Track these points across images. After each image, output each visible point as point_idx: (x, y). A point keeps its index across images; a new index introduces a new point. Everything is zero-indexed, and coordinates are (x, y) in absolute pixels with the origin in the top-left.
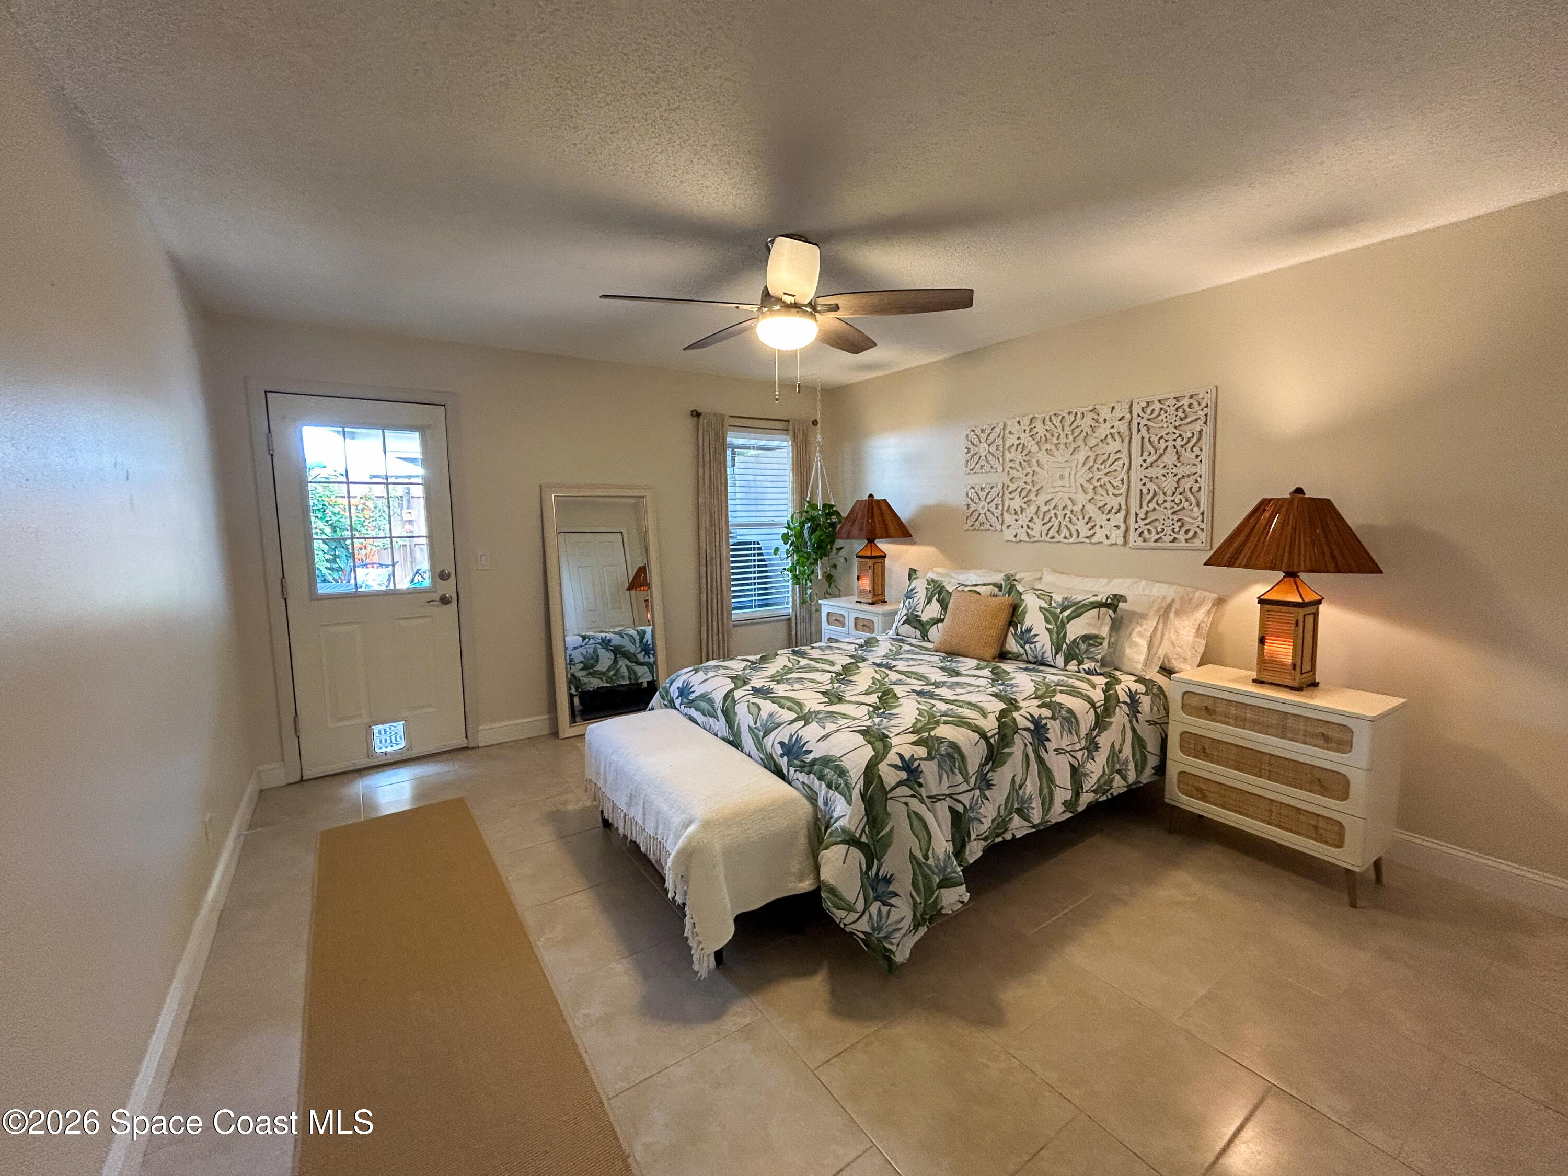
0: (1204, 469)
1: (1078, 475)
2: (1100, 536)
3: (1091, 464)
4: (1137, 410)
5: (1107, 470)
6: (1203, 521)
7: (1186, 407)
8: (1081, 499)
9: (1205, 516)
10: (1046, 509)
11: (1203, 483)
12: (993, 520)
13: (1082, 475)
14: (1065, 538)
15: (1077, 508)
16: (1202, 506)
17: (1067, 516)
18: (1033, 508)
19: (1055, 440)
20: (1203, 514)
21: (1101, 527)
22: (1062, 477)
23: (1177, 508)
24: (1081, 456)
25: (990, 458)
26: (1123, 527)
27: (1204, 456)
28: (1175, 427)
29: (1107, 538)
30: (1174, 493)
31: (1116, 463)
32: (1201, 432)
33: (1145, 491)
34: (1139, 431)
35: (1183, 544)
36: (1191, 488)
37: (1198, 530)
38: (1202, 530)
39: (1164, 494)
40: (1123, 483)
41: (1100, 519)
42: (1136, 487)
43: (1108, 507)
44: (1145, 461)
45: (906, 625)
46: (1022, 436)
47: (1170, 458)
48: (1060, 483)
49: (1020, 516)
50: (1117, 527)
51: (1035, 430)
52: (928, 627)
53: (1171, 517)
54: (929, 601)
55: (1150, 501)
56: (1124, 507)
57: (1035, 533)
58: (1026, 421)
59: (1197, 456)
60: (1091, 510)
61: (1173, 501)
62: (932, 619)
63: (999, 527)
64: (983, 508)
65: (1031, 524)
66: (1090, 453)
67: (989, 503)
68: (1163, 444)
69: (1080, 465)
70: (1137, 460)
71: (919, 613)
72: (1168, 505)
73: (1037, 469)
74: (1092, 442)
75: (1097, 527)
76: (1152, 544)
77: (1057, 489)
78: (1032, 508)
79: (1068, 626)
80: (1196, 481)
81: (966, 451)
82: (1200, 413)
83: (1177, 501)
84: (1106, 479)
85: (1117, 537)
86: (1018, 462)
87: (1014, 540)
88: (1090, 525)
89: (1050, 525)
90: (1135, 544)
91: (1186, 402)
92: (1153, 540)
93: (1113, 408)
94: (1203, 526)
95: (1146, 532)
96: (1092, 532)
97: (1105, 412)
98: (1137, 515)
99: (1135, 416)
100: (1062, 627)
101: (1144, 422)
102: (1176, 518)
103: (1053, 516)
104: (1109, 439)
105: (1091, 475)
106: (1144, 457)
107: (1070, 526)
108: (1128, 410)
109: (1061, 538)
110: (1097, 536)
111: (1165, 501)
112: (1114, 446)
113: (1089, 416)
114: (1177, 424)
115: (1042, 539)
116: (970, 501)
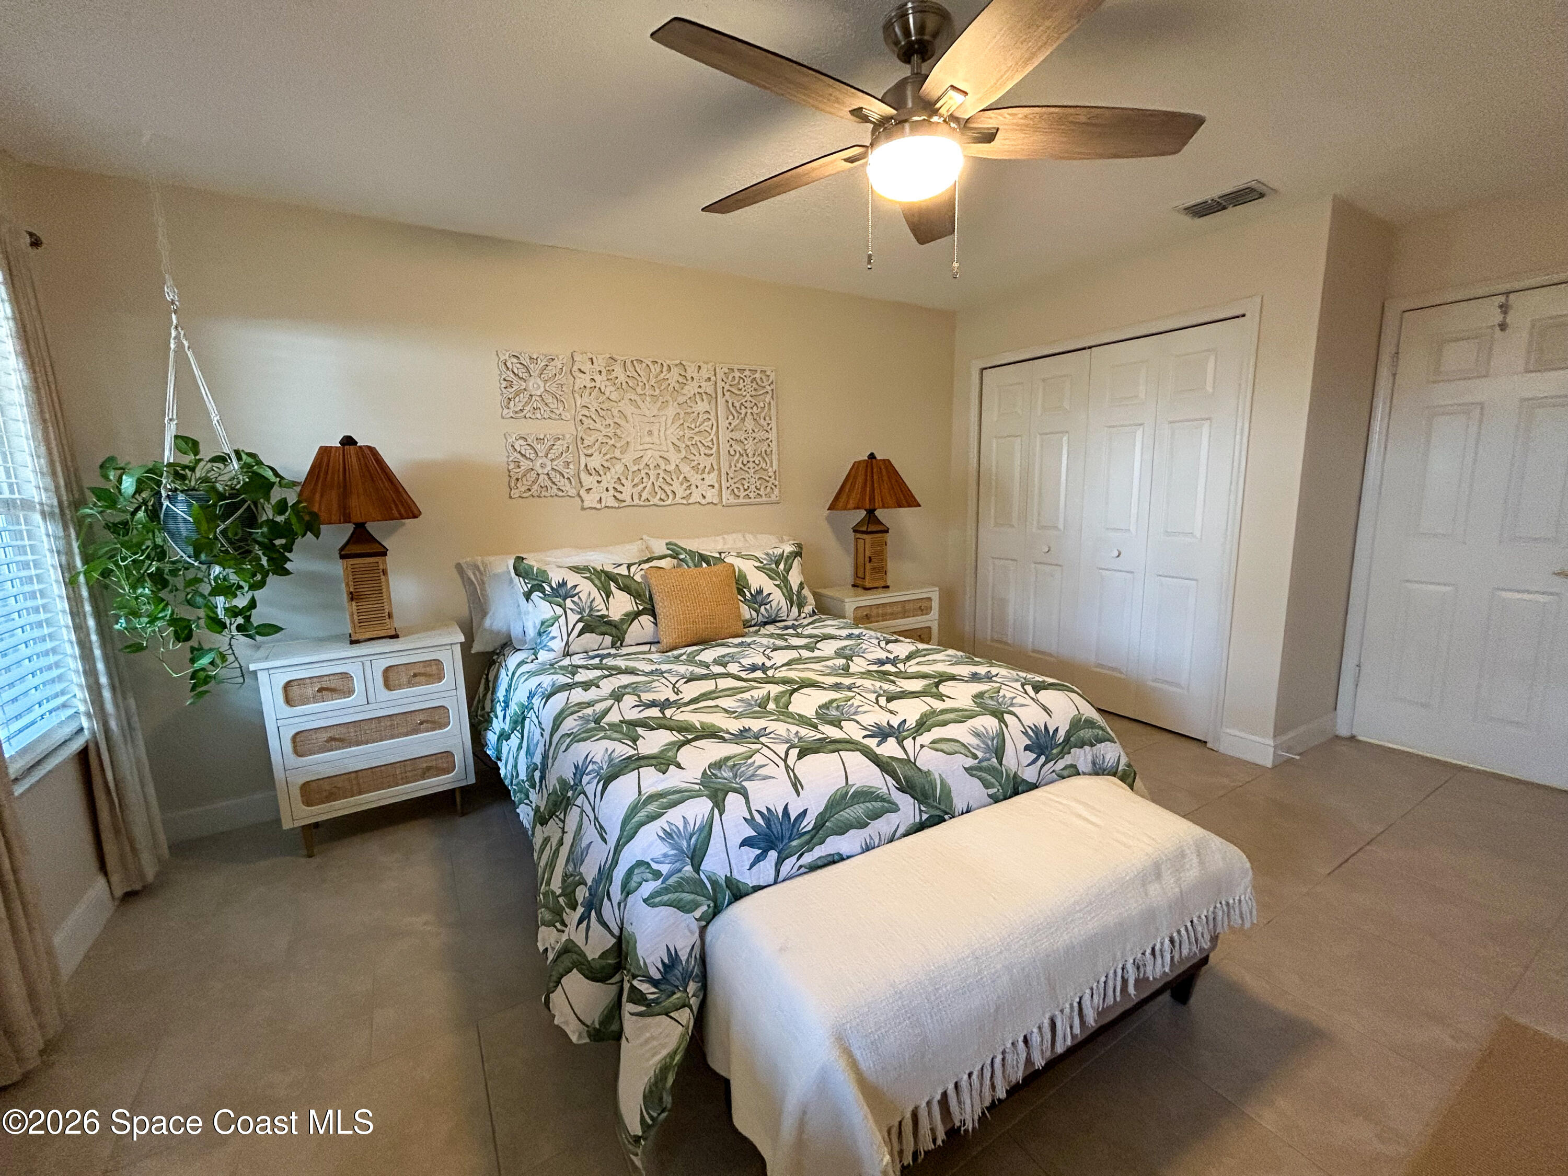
0: (773, 435)
1: (668, 432)
2: (696, 497)
3: (682, 421)
4: (720, 375)
5: (697, 430)
6: (775, 479)
7: (758, 381)
8: (674, 458)
9: (777, 473)
10: (636, 468)
11: (774, 445)
12: (562, 483)
13: (673, 432)
14: (661, 499)
15: (671, 468)
16: (774, 467)
17: (661, 476)
18: (619, 468)
19: (639, 390)
20: (775, 472)
21: (697, 487)
22: (650, 433)
23: (757, 468)
24: (671, 411)
25: (549, 399)
26: (717, 485)
27: (773, 424)
28: (751, 396)
29: (704, 497)
30: (754, 455)
31: (706, 424)
32: (770, 403)
33: (732, 453)
34: (724, 395)
35: (764, 499)
36: (766, 451)
37: (773, 487)
38: (775, 486)
39: (747, 455)
40: (713, 444)
41: (695, 478)
42: (724, 447)
43: (702, 466)
44: (730, 424)
45: (587, 635)
46: (597, 377)
47: (749, 424)
48: (648, 439)
49: (603, 477)
50: (713, 486)
51: (614, 374)
52: (625, 627)
53: (754, 476)
54: (608, 594)
55: (737, 461)
56: (716, 467)
57: (626, 496)
58: (600, 363)
59: (768, 424)
60: (686, 469)
61: (754, 462)
62: (627, 615)
63: (573, 492)
64: (543, 466)
65: (619, 487)
66: (679, 411)
67: (552, 460)
68: (743, 411)
69: (669, 422)
70: (723, 423)
71: (604, 612)
72: (751, 465)
73: (623, 423)
74: (681, 399)
75: (693, 487)
76: (741, 500)
77: (646, 446)
78: (617, 467)
79: (789, 578)
80: (769, 445)
81: (504, 384)
82: (768, 387)
83: (757, 462)
84: (697, 438)
85: (711, 495)
86: (593, 410)
87: (598, 506)
88: (685, 485)
89: (641, 487)
90: (728, 502)
91: (758, 375)
92: (742, 496)
93: (699, 367)
94: (777, 483)
95: (736, 490)
96: (688, 492)
97: (691, 371)
98: (727, 474)
99: (719, 381)
100: (785, 580)
101: (727, 387)
102: (757, 476)
103: (644, 476)
104: (698, 399)
105: (681, 433)
106: (730, 420)
107: (666, 488)
108: (713, 373)
109: (655, 500)
110: (694, 495)
111: (748, 462)
112: (702, 406)
113: (675, 371)
114: (754, 393)
115: (635, 503)
116: (519, 456)
